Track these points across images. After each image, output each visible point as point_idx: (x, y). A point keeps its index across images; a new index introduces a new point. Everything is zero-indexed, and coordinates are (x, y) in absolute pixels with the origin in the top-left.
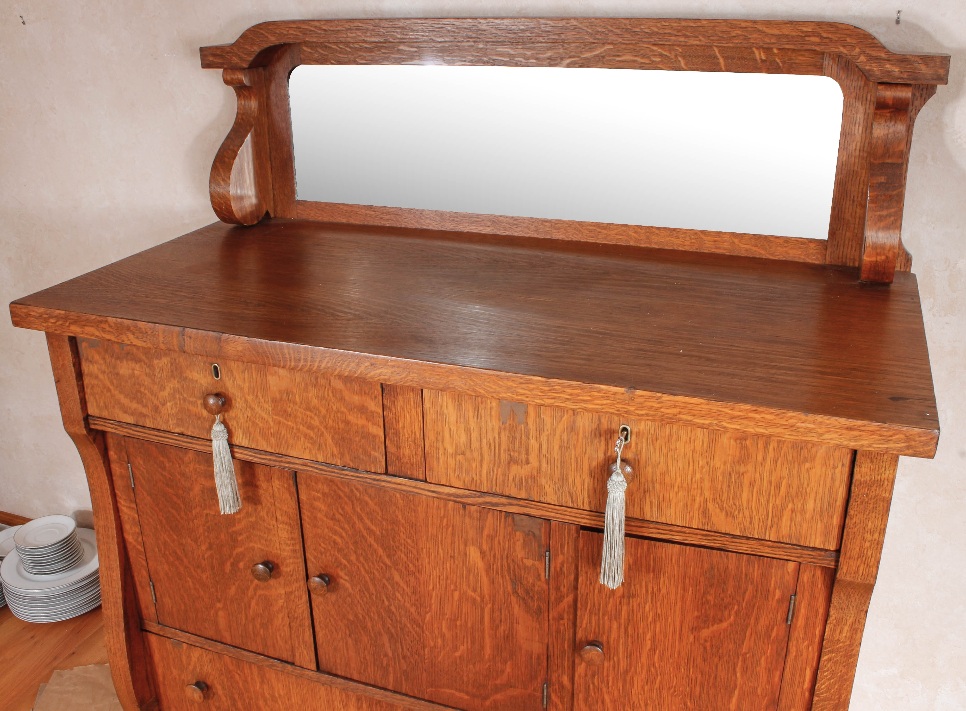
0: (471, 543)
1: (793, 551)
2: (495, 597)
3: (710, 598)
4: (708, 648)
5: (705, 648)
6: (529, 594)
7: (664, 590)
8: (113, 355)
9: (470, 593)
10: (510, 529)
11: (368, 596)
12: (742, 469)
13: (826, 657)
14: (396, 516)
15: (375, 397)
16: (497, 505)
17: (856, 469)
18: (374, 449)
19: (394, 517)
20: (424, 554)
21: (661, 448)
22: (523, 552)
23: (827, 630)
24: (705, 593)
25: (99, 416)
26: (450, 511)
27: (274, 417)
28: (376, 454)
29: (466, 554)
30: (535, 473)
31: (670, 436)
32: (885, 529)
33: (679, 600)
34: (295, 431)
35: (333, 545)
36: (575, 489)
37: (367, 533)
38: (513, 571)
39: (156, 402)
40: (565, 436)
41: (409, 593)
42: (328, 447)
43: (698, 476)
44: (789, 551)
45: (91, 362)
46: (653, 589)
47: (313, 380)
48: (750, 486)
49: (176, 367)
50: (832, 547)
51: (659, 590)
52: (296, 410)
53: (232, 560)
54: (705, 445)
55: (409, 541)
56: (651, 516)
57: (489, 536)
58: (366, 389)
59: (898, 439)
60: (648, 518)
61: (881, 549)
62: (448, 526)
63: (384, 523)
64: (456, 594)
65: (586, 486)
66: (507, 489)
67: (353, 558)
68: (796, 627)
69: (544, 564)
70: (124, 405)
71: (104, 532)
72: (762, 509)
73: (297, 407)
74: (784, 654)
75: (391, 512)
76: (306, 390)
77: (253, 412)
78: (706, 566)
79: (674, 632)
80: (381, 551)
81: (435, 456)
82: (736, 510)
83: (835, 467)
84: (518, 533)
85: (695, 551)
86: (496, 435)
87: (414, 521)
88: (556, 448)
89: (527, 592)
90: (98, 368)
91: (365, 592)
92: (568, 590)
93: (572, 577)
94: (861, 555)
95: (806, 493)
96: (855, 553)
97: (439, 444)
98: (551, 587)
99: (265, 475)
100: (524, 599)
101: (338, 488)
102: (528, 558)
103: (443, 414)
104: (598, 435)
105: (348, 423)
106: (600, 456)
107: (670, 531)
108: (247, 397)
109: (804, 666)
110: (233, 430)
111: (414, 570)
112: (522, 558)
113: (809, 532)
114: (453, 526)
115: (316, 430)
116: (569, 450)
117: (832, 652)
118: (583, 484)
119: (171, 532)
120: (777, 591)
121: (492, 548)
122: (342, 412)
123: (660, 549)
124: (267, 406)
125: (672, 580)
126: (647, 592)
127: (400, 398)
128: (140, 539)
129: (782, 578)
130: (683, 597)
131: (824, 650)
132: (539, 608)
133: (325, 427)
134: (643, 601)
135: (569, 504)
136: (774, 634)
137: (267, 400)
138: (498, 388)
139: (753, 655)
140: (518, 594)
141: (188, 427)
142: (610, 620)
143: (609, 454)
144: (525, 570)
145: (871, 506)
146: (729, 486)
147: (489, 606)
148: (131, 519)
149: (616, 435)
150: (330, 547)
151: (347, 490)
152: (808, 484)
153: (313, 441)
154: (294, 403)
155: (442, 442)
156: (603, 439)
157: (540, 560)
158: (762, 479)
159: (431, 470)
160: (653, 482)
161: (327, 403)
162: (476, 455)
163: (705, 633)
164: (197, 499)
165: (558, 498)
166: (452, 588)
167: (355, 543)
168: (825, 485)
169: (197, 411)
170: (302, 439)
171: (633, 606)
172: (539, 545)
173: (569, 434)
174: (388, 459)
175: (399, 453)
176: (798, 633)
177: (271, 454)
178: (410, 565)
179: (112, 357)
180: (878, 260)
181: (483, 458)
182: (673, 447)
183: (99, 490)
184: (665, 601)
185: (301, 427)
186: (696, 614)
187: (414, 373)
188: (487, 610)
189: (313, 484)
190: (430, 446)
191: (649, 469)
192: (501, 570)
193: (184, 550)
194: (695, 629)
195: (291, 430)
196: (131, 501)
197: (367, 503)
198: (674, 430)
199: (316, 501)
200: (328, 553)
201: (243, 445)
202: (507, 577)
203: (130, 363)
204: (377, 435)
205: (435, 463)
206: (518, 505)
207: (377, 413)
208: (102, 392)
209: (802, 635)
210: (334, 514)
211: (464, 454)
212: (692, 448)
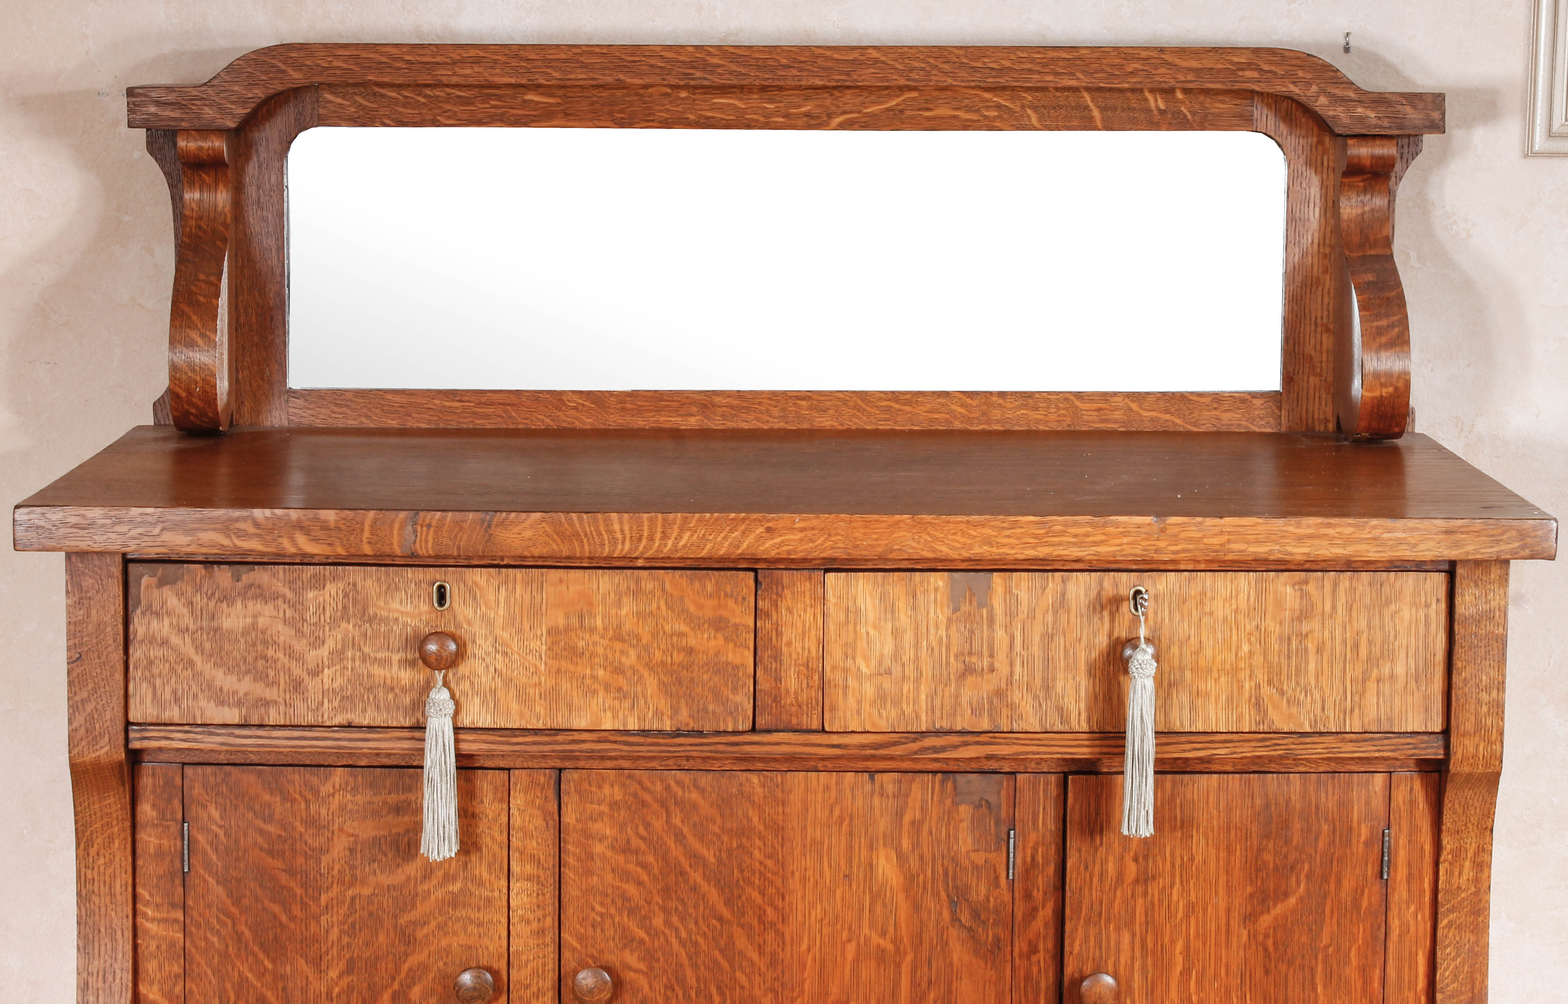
0: (881, 842)
1: (1385, 742)
2: (921, 938)
3: (1268, 857)
4: (1271, 949)
5: (1266, 949)
6: (979, 916)
7: (1199, 858)
8: (213, 594)
9: (876, 939)
10: (949, 802)
11: (680, 994)
12: (1305, 627)
13: (1445, 922)
14: (749, 819)
15: (744, 599)
16: (943, 749)
17: (1458, 600)
18: (735, 690)
19: (745, 822)
20: (794, 884)
21: (1190, 614)
22: (970, 840)
23: (1441, 873)
24: (1260, 850)
25: (154, 721)
26: (848, 792)
27: (550, 662)
28: (738, 698)
29: (871, 865)
30: (1003, 686)
31: (1203, 593)
32: (1503, 682)
33: (1221, 871)
34: (588, 681)
35: (619, 903)
36: (1066, 700)
37: (691, 866)
38: (954, 880)
39: (297, 671)
40: (1050, 618)
41: (763, 969)
42: (649, 700)
43: (1246, 648)
44: (1379, 743)
45: (157, 614)
46: (1182, 859)
47: (633, 586)
48: (1317, 652)
49: (355, 600)
50: (1437, 725)
51: (1192, 859)
52: (595, 644)
53: (396, 986)
54: (1252, 599)
55: (770, 863)
56: (1182, 725)
57: (913, 823)
58: (728, 589)
59: (1509, 538)
60: (1177, 728)
61: (1503, 712)
62: (841, 819)
63: (725, 838)
64: (851, 948)
65: (1083, 694)
66: (959, 718)
67: (658, 921)
68: (1395, 882)
69: (1004, 854)
70: (221, 690)
71: (100, 984)
72: (1337, 683)
73: (596, 638)
74: (1383, 936)
75: (740, 813)
76: (619, 604)
77: (507, 660)
78: (1258, 802)
79: (1218, 927)
80: (713, 895)
81: (841, 682)
82: (1301, 692)
83: (1427, 605)
84: (962, 808)
85: (1241, 779)
86: (942, 632)
87: (781, 824)
88: (1037, 638)
89: (975, 915)
90: (171, 624)
91: (676, 987)
92: (1045, 894)
93: (1051, 869)
94: (1479, 726)
95: (1394, 650)
96: (1469, 726)
97: (850, 661)
98: (1017, 894)
99: (496, 789)
100: (970, 930)
101: (643, 788)
102: (978, 851)
103: (858, 611)
104: (1098, 608)
105: (690, 651)
106: (1102, 641)
107: (1211, 742)
108: (498, 632)
109: (1414, 949)
110: (462, 700)
111: (775, 920)
112: (968, 852)
113: (1404, 709)
114: (851, 818)
115: (629, 674)
116: (1056, 638)
117: (1451, 910)
118: (1077, 690)
119: (261, 956)
120: (1363, 826)
121: (916, 845)
122: (681, 635)
123: (1190, 786)
124: (538, 643)
125: (1211, 838)
126: (1173, 866)
127: (787, 592)
128: (178, 989)
129: (1368, 803)
130: (1228, 863)
131: (1442, 910)
132: (997, 940)
133: (647, 665)
134: (1168, 880)
135: (1059, 727)
136: (1365, 904)
137: (539, 633)
138: (968, 541)
139: (1338, 950)
140: (960, 921)
141: (364, 710)
142: (1118, 929)
143: (1116, 635)
144: (973, 873)
145: (1483, 650)
146: (1289, 657)
147: (909, 957)
148: (164, 947)
149: (1125, 604)
150: (613, 911)
151: (659, 787)
152: (1396, 636)
153: (621, 694)
154: (592, 630)
155: (854, 659)
156: (1106, 614)
157: (998, 848)
158: (1333, 638)
159: (833, 709)
160: (1182, 669)
161: (654, 623)
162: (910, 671)
163: (1265, 921)
164: (336, 868)
165: (1041, 721)
166: (844, 938)
167: (666, 891)
168: (1417, 633)
169: (388, 675)
170: (601, 694)
171: (1153, 895)
172: (997, 822)
173: (1055, 613)
174: (758, 703)
175: (779, 689)
176: (1400, 893)
177: (536, 731)
178: (769, 910)
179: (209, 599)
180: (1384, 394)
181: (921, 675)
182: (1207, 609)
183: (104, 890)
184: (1201, 878)
185: (601, 673)
186: (1249, 890)
187: (838, 534)
188: (905, 968)
189: (594, 789)
190: (834, 668)
191: (1175, 650)
192: (933, 883)
193: (284, 988)
194: (1250, 918)
195: (580, 680)
196: (173, 906)
197: (695, 806)
198: (1208, 584)
199: (596, 821)
200: (608, 922)
201: (480, 725)
202: (943, 894)
203: (250, 604)
204: (742, 665)
205: (840, 697)
206: (978, 743)
207: (744, 626)
208: (172, 670)
209: (1405, 895)
210: (628, 842)
211: (890, 674)
212: (1234, 607)
